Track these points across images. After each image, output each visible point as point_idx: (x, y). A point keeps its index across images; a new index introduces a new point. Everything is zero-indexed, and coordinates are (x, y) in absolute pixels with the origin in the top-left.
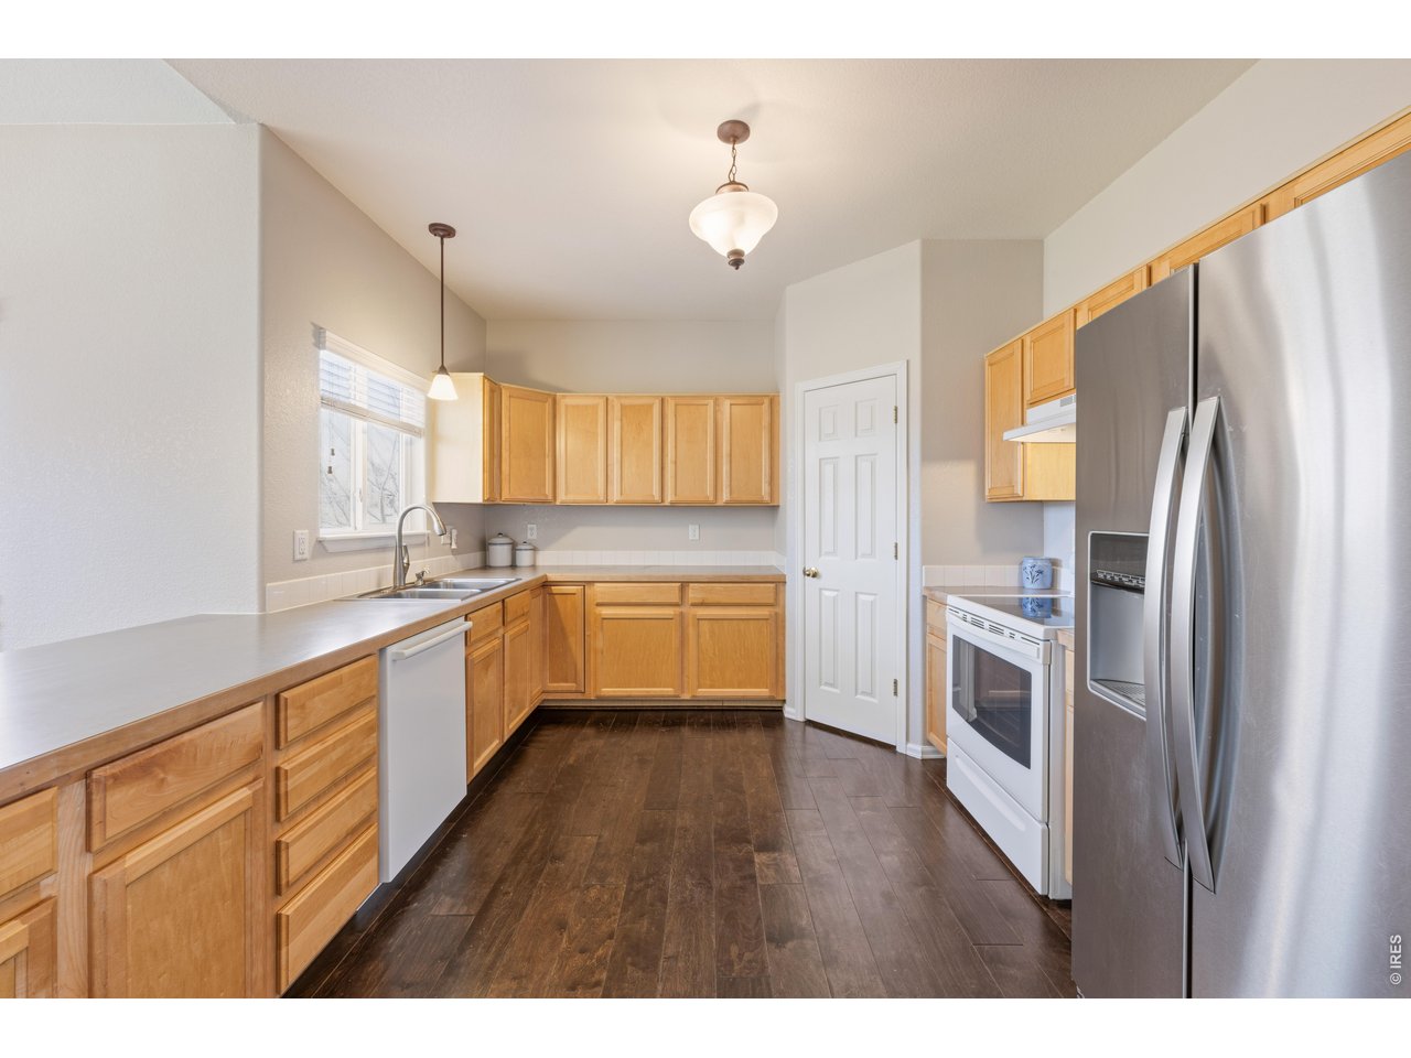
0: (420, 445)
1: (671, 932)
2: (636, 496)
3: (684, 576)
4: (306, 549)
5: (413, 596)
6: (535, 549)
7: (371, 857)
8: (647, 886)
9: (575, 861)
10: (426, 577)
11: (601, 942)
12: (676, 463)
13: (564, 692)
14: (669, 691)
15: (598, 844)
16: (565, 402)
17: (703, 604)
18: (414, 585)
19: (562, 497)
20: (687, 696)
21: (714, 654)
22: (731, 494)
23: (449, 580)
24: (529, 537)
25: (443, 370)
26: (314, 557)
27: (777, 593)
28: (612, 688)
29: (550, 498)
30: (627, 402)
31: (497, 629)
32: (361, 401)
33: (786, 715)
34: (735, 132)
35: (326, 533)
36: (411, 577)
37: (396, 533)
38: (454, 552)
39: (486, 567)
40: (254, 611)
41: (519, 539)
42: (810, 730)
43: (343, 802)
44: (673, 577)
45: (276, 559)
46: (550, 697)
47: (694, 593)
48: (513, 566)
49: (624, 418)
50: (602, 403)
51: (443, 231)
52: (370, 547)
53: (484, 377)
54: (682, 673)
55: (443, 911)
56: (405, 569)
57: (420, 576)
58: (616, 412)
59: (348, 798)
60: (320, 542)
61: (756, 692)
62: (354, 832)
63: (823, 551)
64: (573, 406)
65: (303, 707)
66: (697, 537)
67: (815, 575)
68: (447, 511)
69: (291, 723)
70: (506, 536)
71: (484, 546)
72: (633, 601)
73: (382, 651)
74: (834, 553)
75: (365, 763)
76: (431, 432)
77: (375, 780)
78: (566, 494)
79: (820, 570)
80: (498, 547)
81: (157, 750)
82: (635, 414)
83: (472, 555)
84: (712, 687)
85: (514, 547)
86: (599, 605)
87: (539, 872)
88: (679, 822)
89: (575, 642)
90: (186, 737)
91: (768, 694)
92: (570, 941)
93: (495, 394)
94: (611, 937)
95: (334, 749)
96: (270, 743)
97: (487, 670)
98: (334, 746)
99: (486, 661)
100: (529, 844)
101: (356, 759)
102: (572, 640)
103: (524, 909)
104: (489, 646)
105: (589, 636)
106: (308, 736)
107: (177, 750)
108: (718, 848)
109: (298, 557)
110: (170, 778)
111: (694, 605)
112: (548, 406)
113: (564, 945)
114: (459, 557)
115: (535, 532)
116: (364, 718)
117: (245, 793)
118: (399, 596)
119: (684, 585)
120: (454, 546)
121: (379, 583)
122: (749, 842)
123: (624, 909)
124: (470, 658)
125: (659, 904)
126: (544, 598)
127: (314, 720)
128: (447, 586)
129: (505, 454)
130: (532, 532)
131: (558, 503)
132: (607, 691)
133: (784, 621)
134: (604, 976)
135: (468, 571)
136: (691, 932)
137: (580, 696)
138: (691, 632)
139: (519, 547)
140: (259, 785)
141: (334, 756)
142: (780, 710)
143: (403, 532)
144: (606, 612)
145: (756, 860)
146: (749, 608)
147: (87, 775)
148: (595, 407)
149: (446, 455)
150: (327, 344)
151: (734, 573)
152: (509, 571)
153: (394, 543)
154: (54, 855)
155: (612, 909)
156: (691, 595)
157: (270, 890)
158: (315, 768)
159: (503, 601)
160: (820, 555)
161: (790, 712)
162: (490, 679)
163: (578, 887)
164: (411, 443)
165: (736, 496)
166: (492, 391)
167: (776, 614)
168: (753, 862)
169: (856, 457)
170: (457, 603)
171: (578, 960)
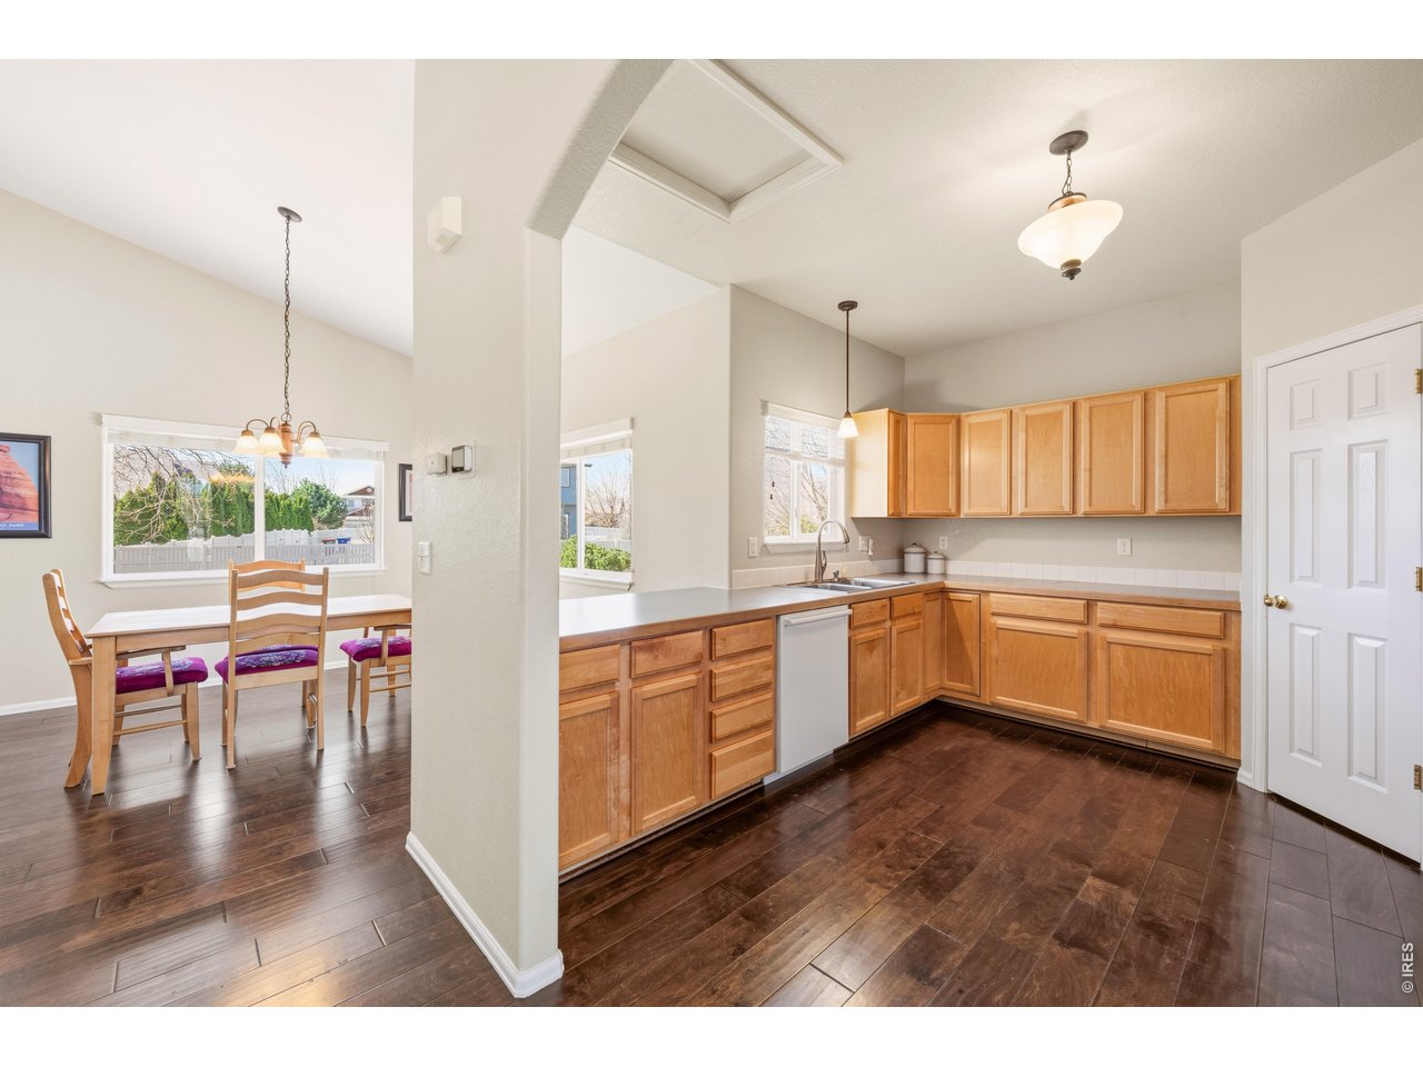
0: (841, 471)
1: (964, 888)
2: (1044, 507)
3: (1091, 593)
4: (755, 550)
5: (826, 588)
6: (945, 559)
7: (768, 749)
8: (963, 853)
9: (912, 814)
10: (840, 576)
11: (904, 868)
12: (1090, 470)
13: (958, 690)
14: (1071, 714)
15: (937, 811)
16: (970, 420)
17: (1114, 626)
18: (831, 581)
19: (966, 510)
20: (1094, 724)
21: (1131, 684)
22: (1166, 501)
23: (858, 579)
24: (941, 547)
25: (848, 414)
26: (761, 556)
27: (1225, 623)
28: (1007, 698)
29: (953, 511)
30: (1030, 412)
31: (884, 621)
32: (795, 447)
33: (1239, 779)
34: (1070, 142)
35: (769, 540)
36: (828, 575)
37: (816, 541)
38: (870, 558)
39: (902, 572)
40: (726, 588)
41: (931, 549)
42: (1272, 805)
43: (748, 706)
44: (1076, 593)
45: (740, 555)
46: (948, 694)
47: (1102, 613)
48: (925, 573)
49: (1030, 430)
50: (1005, 417)
51: (848, 306)
52: (797, 551)
53: (889, 412)
54: (1088, 698)
55: (810, 805)
56: (823, 568)
57: (836, 574)
58: (1020, 424)
59: (752, 705)
60: (765, 546)
61: (1197, 741)
62: (757, 728)
63: (1296, 575)
64: (977, 424)
65: (724, 640)
66: (1128, 552)
67: (1282, 606)
68: (864, 524)
69: (718, 647)
70: (921, 546)
71: (901, 554)
72: (1030, 614)
73: (778, 617)
74: (1313, 577)
75: (765, 687)
76: (850, 462)
77: (771, 702)
78: (969, 507)
79: (1291, 600)
80: (912, 556)
81: (655, 641)
82: (1040, 424)
83: (889, 561)
84: (1126, 721)
85: (926, 555)
86: (994, 614)
87: (882, 810)
88: (1023, 824)
89: (970, 646)
90: (667, 638)
91: (1211, 747)
92: (882, 856)
93: (901, 424)
94: (913, 868)
95: (743, 671)
96: (707, 656)
97: (872, 652)
98: (744, 669)
99: (871, 645)
100: (882, 791)
101: (758, 682)
102: (968, 644)
103: (859, 826)
104: (872, 633)
105: (985, 643)
106: (730, 657)
107: (663, 642)
108: (1050, 857)
109: (751, 555)
110: (660, 656)
111: (1103, 626)
112: (952, 427)
113: (877, 856)
114: (877, 562)
115: (946, 543)
116: (765, 657)
117: (693, 677)
118: (816, 587)
119: (1090, 604)
120: (870, 553)
121: (807, 577)
122: (1090, 866)
123: (933, 858)
124: (853, 638)
125: (965, 868)
126: (943, 603)
127: (731, 649)
128: (856, 583)
129: (910, 474)
130: (943, 543)
131: (962, 516)
132: (1002, 699)
133: (1238, 660)
134: (896, 886)
135: (885, 575)
136: (981, 897)
137: (975, 699)
138: (1100, 655)
139: (931, 556)
140: (701, 676)
141: (745, 674)
142: (1234, 772)
143: (822, 540)
144: (1001, 622)
145: (1088, 881)
146: (1183, 638)
147: (630, 644)
148: (998, 422)
149: (862, 478)
150: (770, 412)
151: (1158, 594)
152: (922, 577)
153: (815, 548)
154: (619, 673)
155: (924, 854)
156: (1099, 615)
157: (707, 738)
158: (732, 678)
159: (890, 598)
160: (1291, 580)
161: (1244, 777)
162: (876, 658)
163: (905, 830)
164: (836, 472)
165: (1173, 505)
166: (897, 422)
167: (1225, 651)
168: (1084, 881)
169: (1350, 448)
170: (845, 594)
171: (883, 869)
